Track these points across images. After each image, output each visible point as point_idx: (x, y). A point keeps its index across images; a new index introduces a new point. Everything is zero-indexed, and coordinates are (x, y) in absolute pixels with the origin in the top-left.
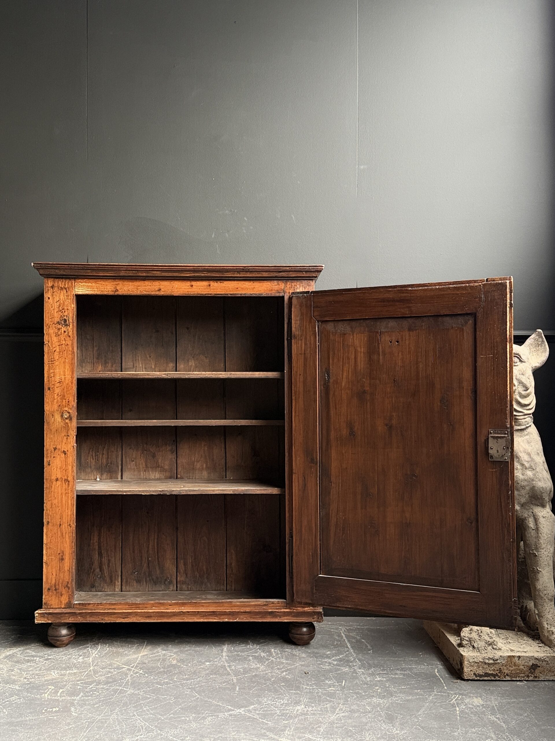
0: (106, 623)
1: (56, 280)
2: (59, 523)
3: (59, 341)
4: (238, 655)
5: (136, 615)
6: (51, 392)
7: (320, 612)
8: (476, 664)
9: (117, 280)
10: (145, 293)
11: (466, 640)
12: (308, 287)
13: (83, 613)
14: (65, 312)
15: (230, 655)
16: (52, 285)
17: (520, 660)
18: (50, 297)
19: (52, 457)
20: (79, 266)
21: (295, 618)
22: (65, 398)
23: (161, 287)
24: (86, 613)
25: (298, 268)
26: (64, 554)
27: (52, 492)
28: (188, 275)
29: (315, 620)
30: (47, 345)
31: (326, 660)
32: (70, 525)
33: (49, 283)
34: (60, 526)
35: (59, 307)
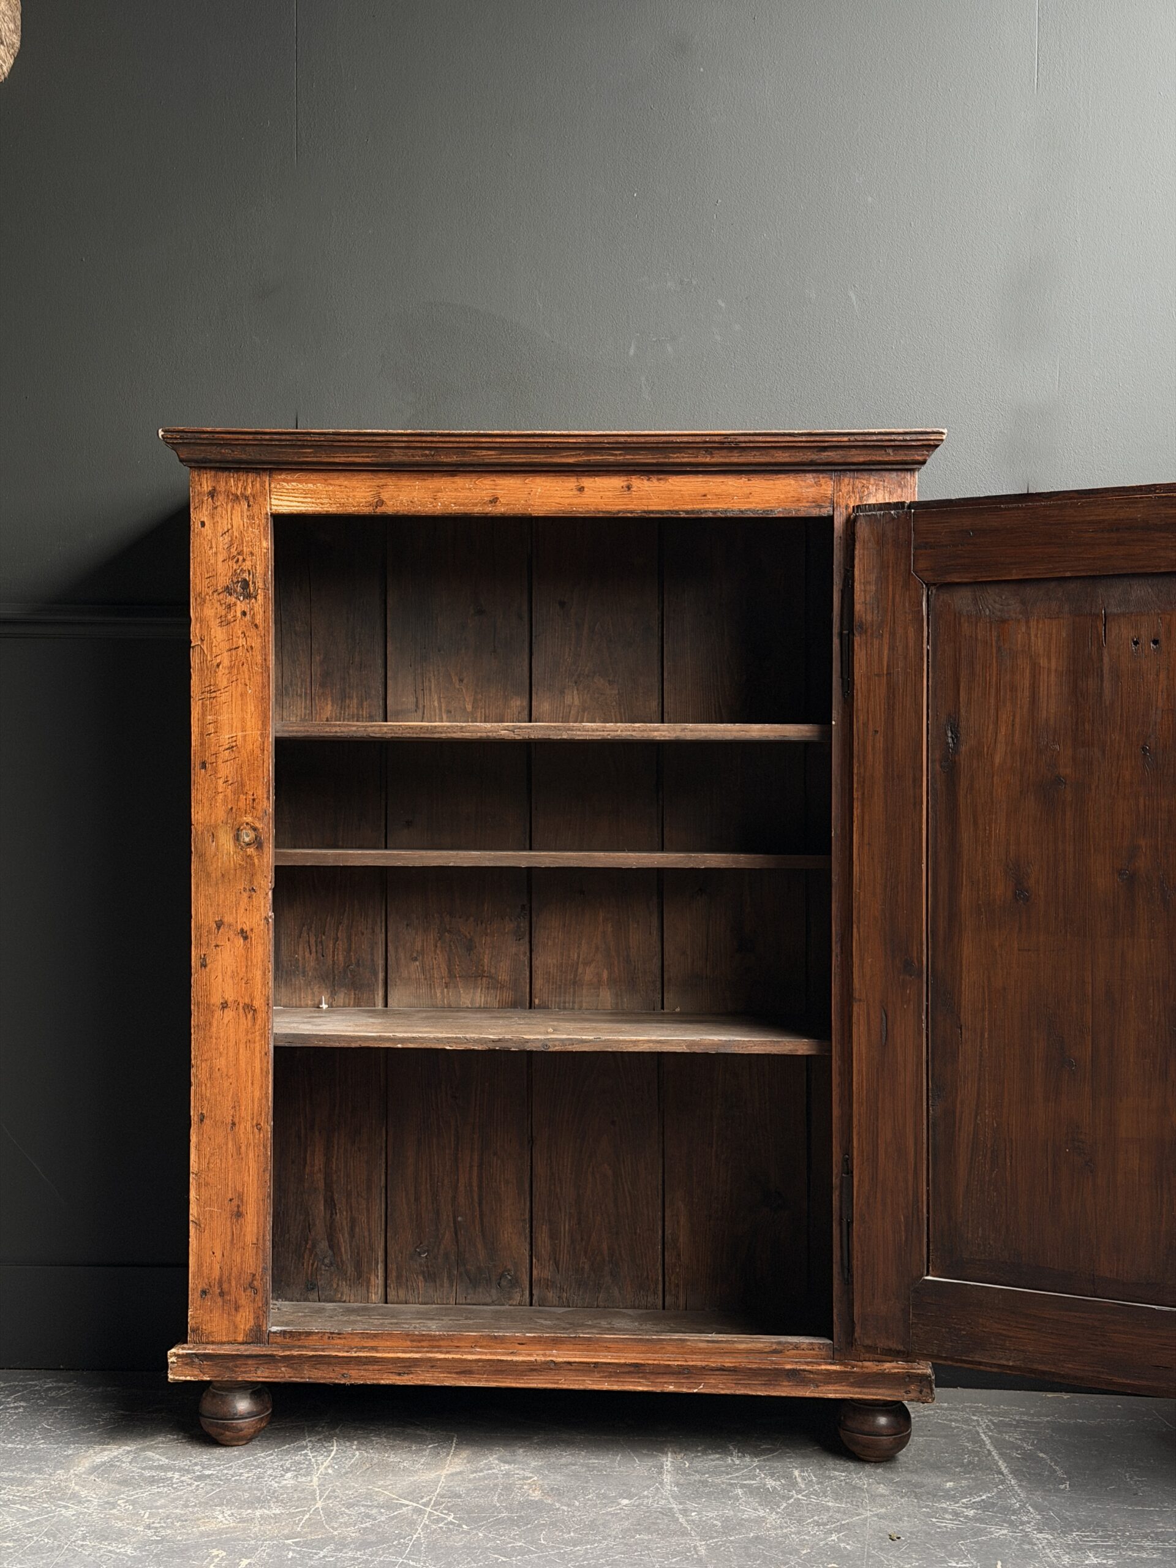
0: (352, 1385)
1: (220, 474)
2: (229, 1120)
3: (230, 639)
4: (704, 1483)
5: (432, 1367)
6: (209, 773)
7: (926, 1377)
9: (381, 475)
10: (454, 509)
12: (899, 490)
13: (292, 1357)
14: (244, 560)
15: (681, 1481)
16: (210, 488)
18: (205, 519)
19: (212, 947)
20: (283, 437)
21: (856, 1390)
22: (245, 789)
23: (499, 493)
24: (300, 1356)
25: (874, 438)
26: (242, 1201)
27: (211, 1038)
28: (571, 460)
29: (912, 1395)
30: (197, 649)
31: (944, 1505)
32: (257, 1124)
33: (204, 483)
34: (232, 1129)
35: (229, 548)
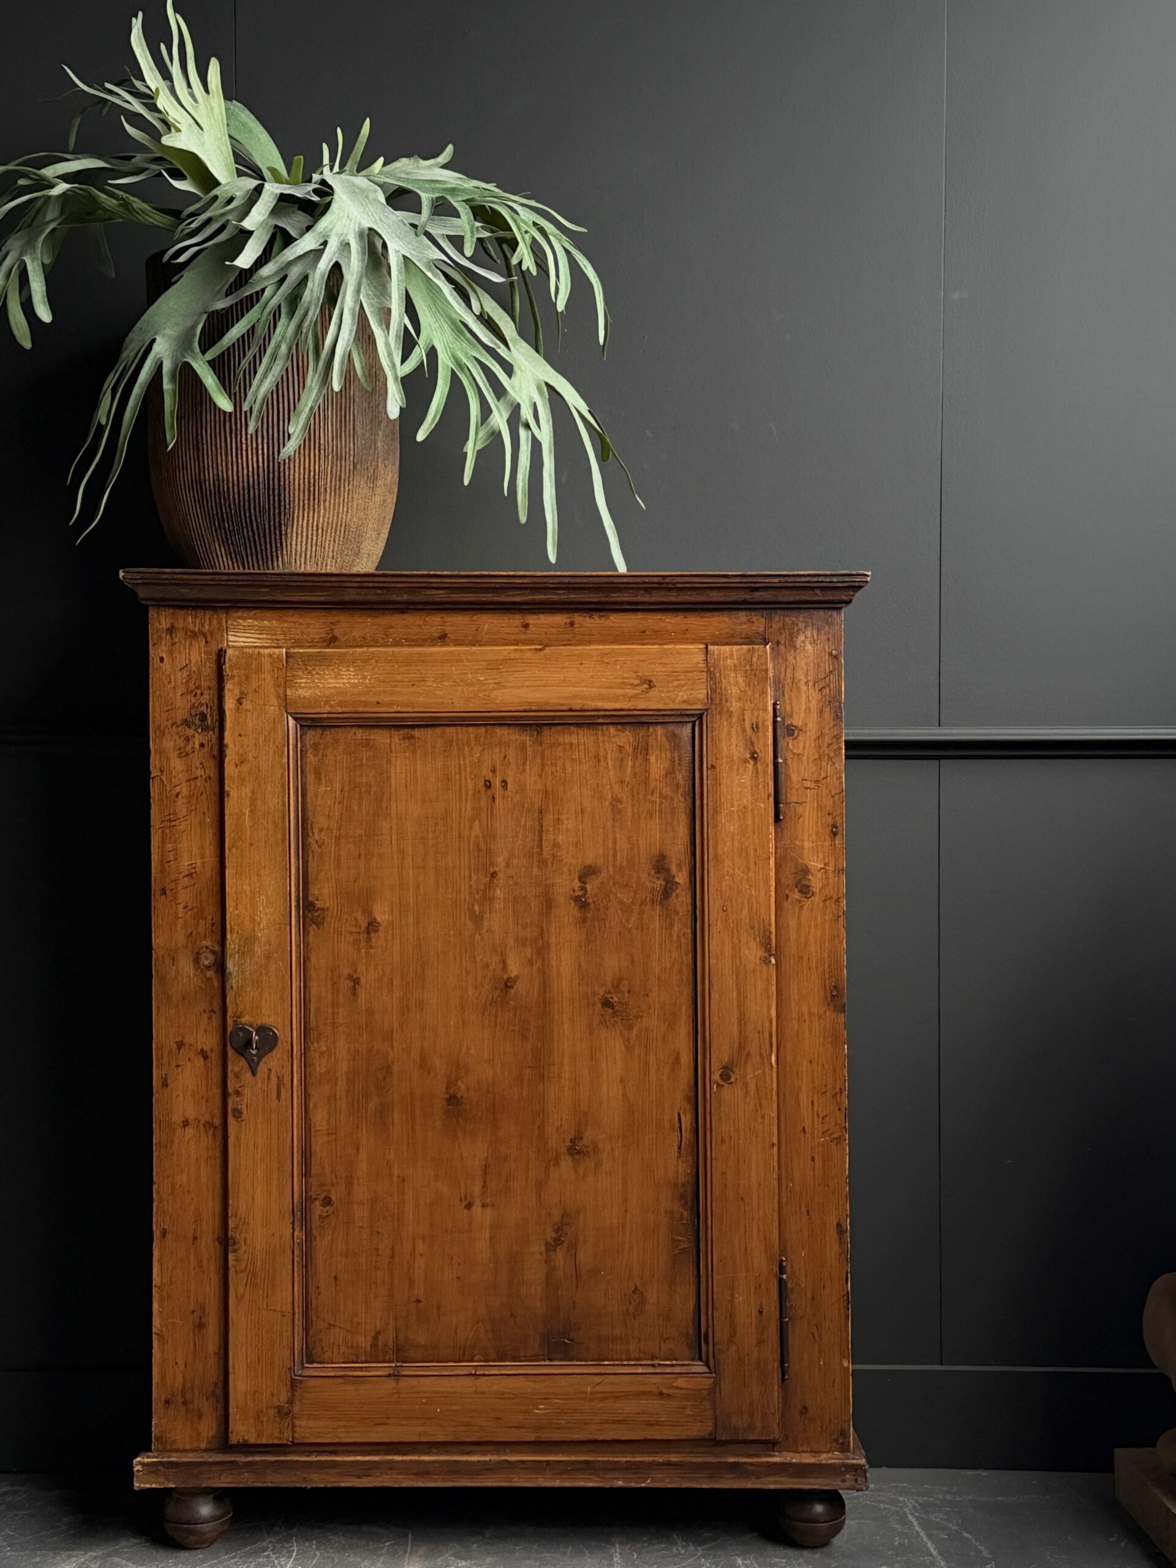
0: (313, 1488)
1: (178, 611)
2: (190, 1234)
3: (189, 770)
5: (391, 1469)
6: (169, 899)
7: (861, 1466)
9: (334, 612)
13: (255, 1462)
14: (202, 694)
16: (168, 626)
18: (164, 655)
20: (241, 578)
21: (796, 1480)
22: (204, 915)
23: (448, 629)
24: (262, 1462)
25: (803, 579)
26: (204, 1312)
27: (172, 1155)
28: (517, 599)
29: (847, 1484)
30: (157, 780)
32: (218, 1238)
33: (163, 620)
34: (193, 1243)
35: (187, 682)
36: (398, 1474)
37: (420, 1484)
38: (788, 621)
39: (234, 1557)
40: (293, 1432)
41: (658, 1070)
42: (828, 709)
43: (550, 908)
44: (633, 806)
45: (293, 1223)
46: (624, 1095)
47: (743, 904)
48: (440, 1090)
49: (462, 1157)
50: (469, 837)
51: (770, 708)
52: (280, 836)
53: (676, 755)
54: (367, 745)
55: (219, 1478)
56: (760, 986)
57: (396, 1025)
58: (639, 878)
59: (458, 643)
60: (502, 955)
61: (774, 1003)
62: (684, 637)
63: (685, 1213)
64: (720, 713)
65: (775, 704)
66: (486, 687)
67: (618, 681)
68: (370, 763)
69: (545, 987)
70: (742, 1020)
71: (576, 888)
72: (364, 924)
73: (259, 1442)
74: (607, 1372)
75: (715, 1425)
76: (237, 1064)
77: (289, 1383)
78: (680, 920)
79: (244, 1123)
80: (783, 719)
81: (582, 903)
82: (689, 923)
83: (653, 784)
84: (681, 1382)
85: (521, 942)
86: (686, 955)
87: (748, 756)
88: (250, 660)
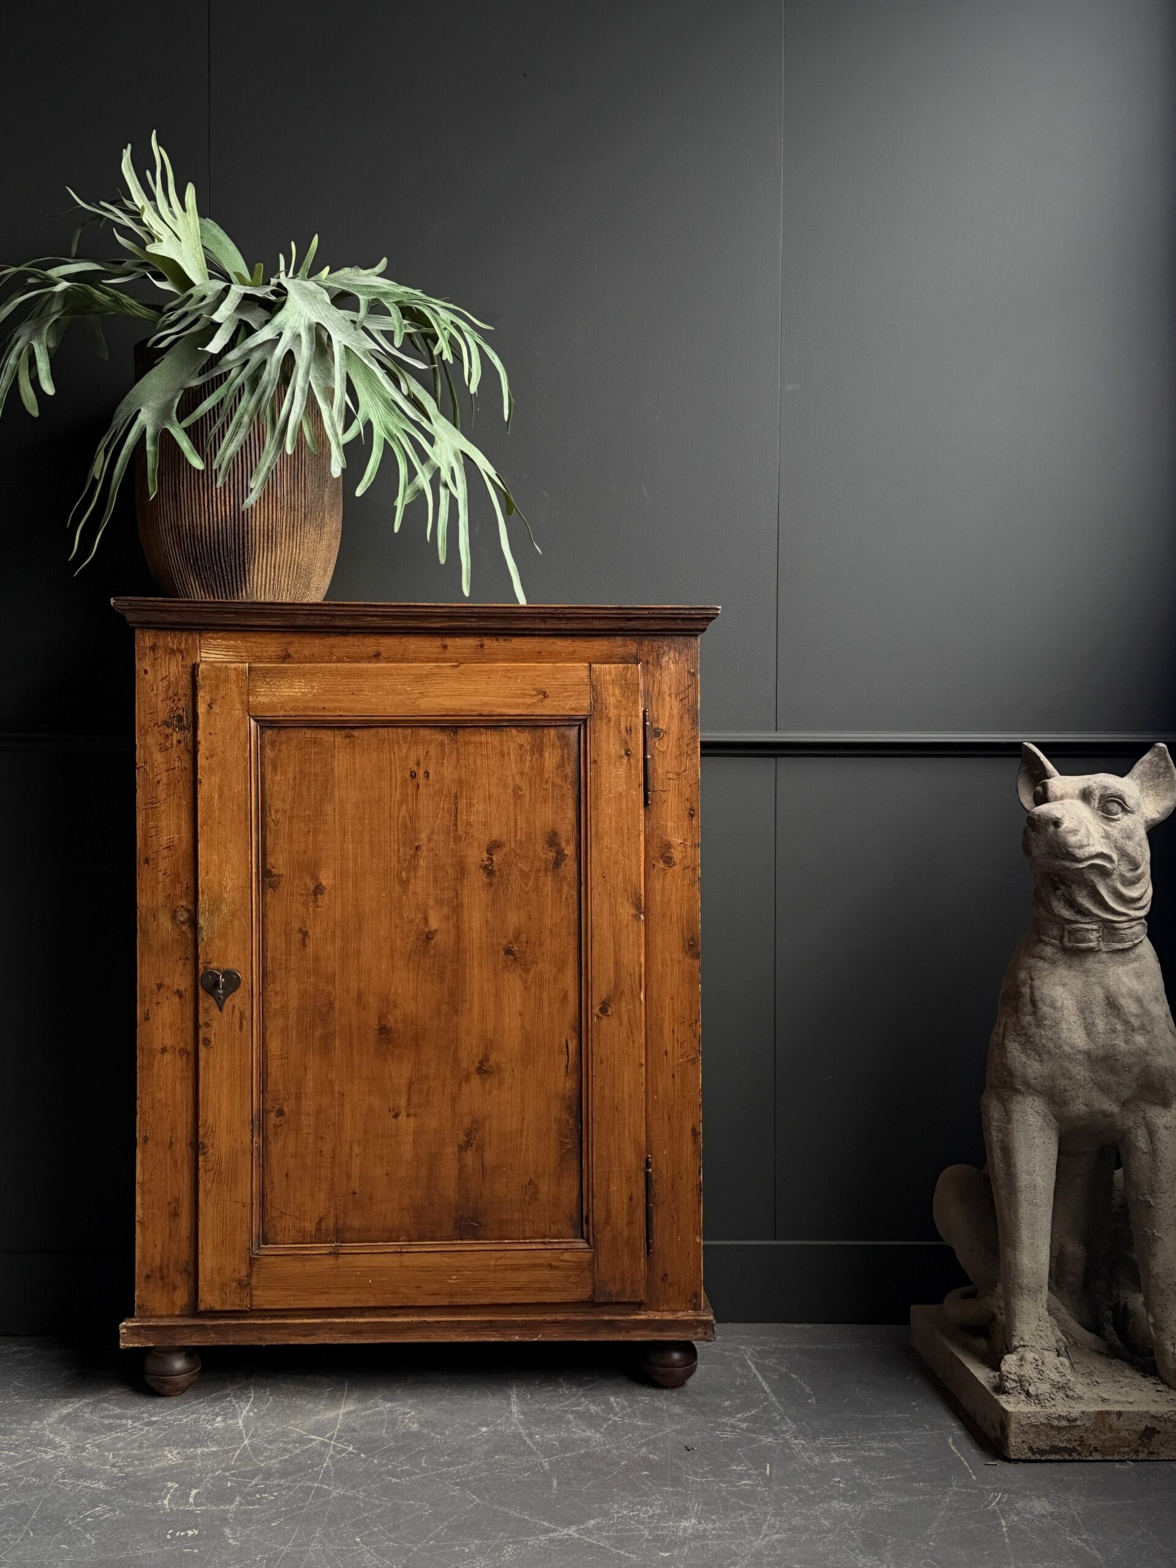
0: (267, 1346)
1: (160, 632)
2: (167, 1141)
3: (168, 762)
4: (543, 1411)
5: (331, 1329)
6: (151, 867)
7: (709, 1321)
8: (1034, 1429)
9: (290, 635)
11: (1011, 1379)
12: (686, 651)
14: (179, 700)
15: (526, 1410)
16: (151, 644)
17: (1121, 1419)
18: (147, 668)
19: (154, 1004)
20: (211, 606)
21: (658, 1334)
22: (181, 880)
23: (382, 649)
24: (226, 1325)
25: (668, 612)
26: (178, 1203)
27: (153, 1076)
28: (438, 625)
29: (699, 1336)
30: (142, 770)
31: (724, 1420)
32: (191, 1143)
33: (147, 641)
34: (170, 1147)
35: (167, 690)
36: (337, 1333)
37: (355, 1341)
38: (655, 645)
39: (202, 1402)
40: (251, 1300)
41: (550, 1005)
42: (687, 716)
43: (464, 874)
44: (531, 792)
45: (252, 1131)
46: (523, 1026)
47: (618, 871)
48: (373, 1021)
49: (391, 1076)
50: (398, 817)
51: (641, 715)
52: (243, 816)
53: (566, 751)
54: (315, 743)
55: (190, 1338)
56: (632, 937)
57: (337, 970)
58: (535, 851)
59: (389, 660)
60: (424, 913)
61: (643, 951)
62: (572, 657)
63: (571, 1121)
64: (601, 719)
65: (644, 712)
66: (412, 696)
67: (518, 692)
68: (317, 757)
69: (459, 938)
70: (617, 964)
71: (485, 859)
72: (312, 888)
73: (223, 1309)
74: (508, 1248)
75: (594, 1291)
76: (206, 1002)
77: (248, 1260)
78: (568, 884)
79: (212, 1050)
80: (652, 723)
81: (489, 870)
82: (576, 886)
83: (547, 775)
84: (567, 1256)
85: (440, 902)
86: (573, 913)
87: (623, 753)
88: (220, 673)
